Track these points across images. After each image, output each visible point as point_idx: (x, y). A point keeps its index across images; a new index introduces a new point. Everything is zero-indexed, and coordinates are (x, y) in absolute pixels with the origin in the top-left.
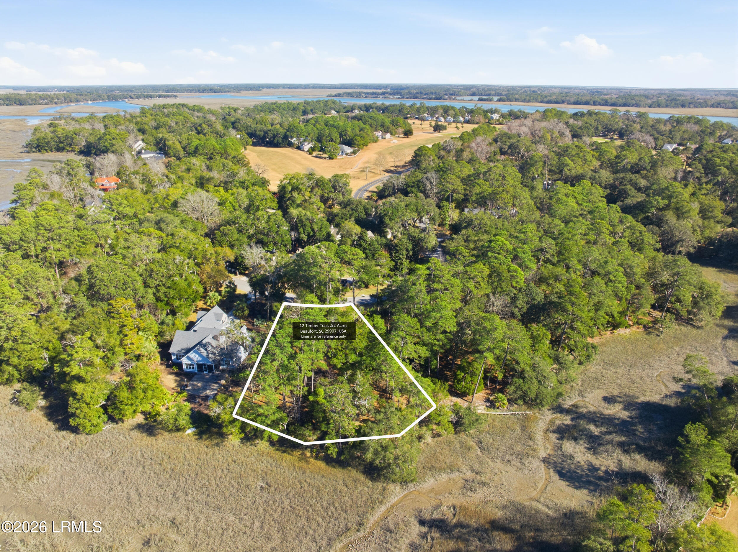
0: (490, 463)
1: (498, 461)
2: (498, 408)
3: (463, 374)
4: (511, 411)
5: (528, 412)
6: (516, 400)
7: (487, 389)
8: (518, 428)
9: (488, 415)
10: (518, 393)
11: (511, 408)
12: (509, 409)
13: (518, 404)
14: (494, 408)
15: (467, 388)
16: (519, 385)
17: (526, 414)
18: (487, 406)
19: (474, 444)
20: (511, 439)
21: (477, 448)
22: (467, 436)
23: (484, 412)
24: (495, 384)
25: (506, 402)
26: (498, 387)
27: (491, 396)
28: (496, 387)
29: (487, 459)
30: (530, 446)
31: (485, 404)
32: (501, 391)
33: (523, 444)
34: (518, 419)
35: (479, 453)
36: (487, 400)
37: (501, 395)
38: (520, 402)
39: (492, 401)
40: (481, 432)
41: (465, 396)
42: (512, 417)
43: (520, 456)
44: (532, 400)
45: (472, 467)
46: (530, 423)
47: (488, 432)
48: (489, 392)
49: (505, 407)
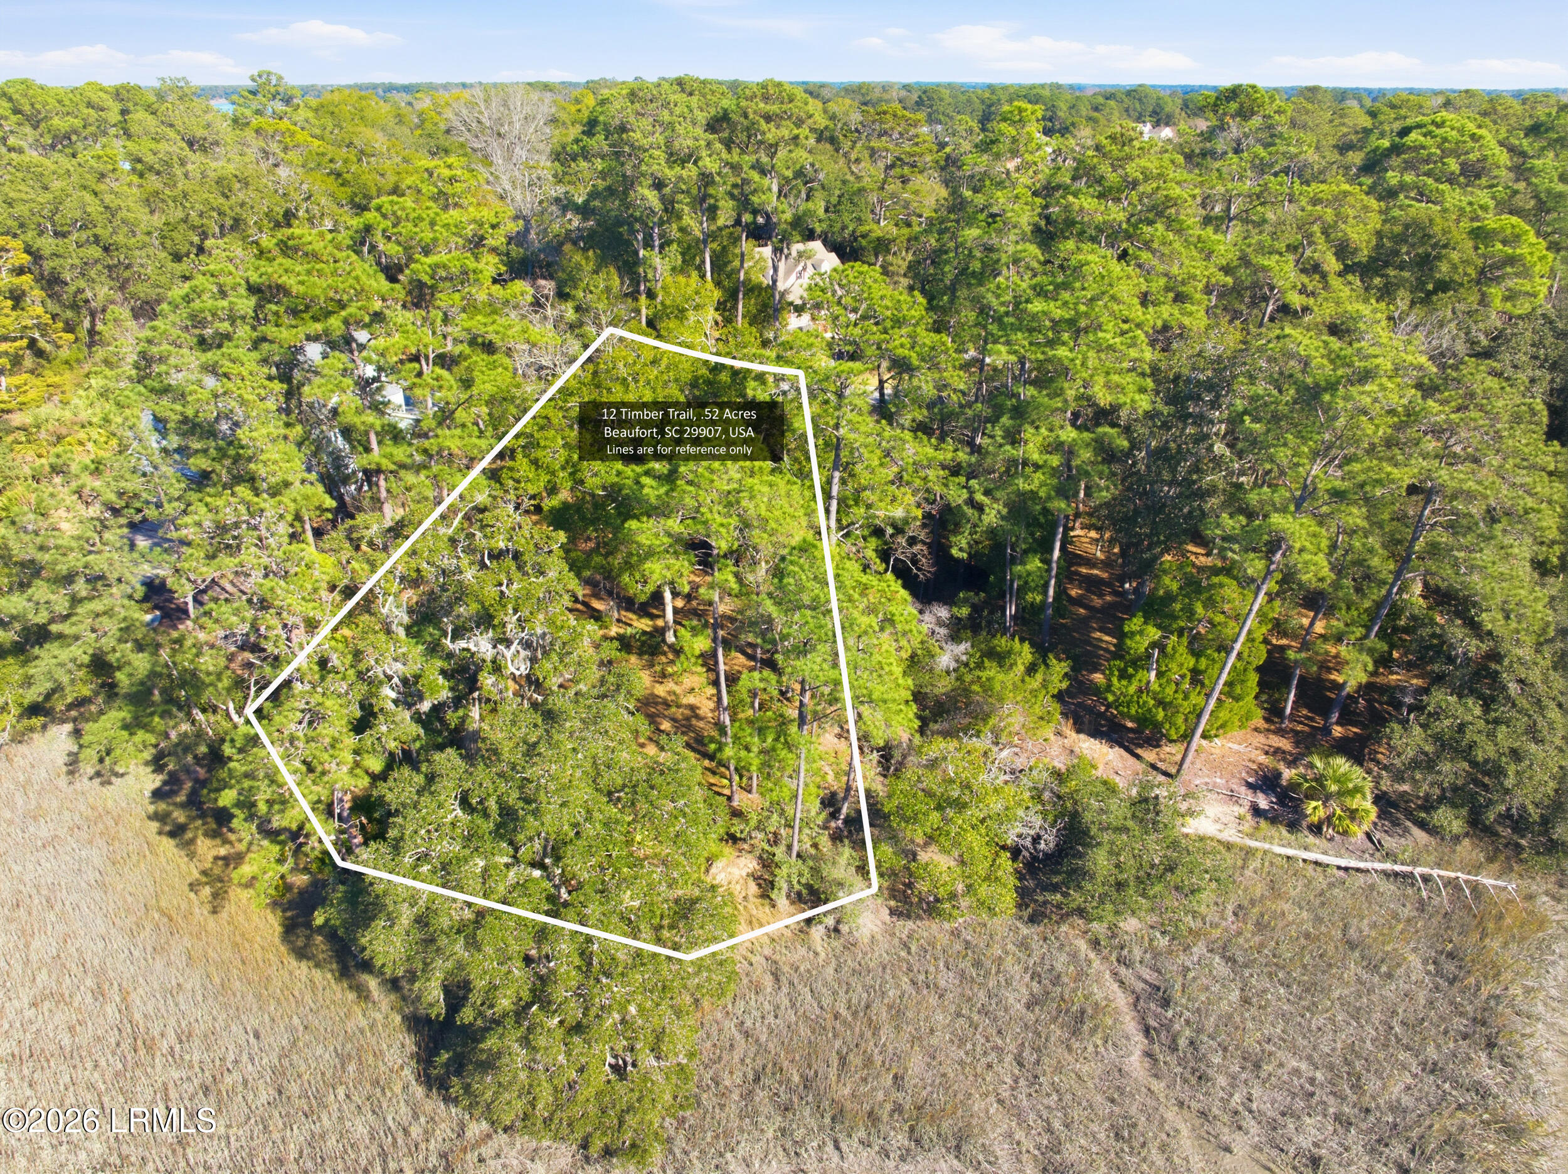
0: (1186, 1142)
1: (1240, 1144)
2: (1316, 830)
3: (1154, 633)
4: (1389, 856)
5: (1489, 882)
6: (1429, 805)
7: (1280, 732)
8: (1415, 961)
9: (1249, 853)
10: (1446, 767)
11: (1390, 843)
12: (1378, 846)
13: (1432, 830)
14: (1293, 826)
15: (1161, 703)
16: (1461, 728)
17: (1475, 888)
18: (1256, 811)
19: (1122, 1000)
20: (1356, 1014)
21: (1130, 1024)
22: (1095, 944)
23: (1230, 835)
24: (1326, 715)
25: (1366, 804)
26: (1337, 731)
27: (1292, 763)
28: (1327, 731)
29: (1171, 1114)
30: (1482, 1092)
31: (1247, 796)
32: (1355, 750)
33: (1434, 1069)
34: (1422, 906)
35: (1135, 1062)
36: (1267, 782)
37: (1341, 764)
38: (1450, 819)
39: (1294, 786)
40: (1181, 940)
41: (1154, 742)
42: (1388, 887)
43: (1399, 1150)
44: (1518, 823)
45: (1056, 1147)
46: (1495, 944)
47: (1225, 951)
48: (1285, 744)
49: (1358, 832)
